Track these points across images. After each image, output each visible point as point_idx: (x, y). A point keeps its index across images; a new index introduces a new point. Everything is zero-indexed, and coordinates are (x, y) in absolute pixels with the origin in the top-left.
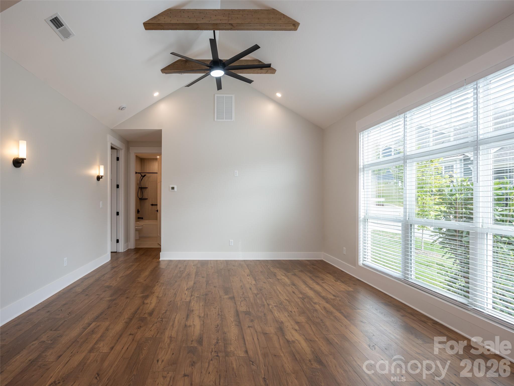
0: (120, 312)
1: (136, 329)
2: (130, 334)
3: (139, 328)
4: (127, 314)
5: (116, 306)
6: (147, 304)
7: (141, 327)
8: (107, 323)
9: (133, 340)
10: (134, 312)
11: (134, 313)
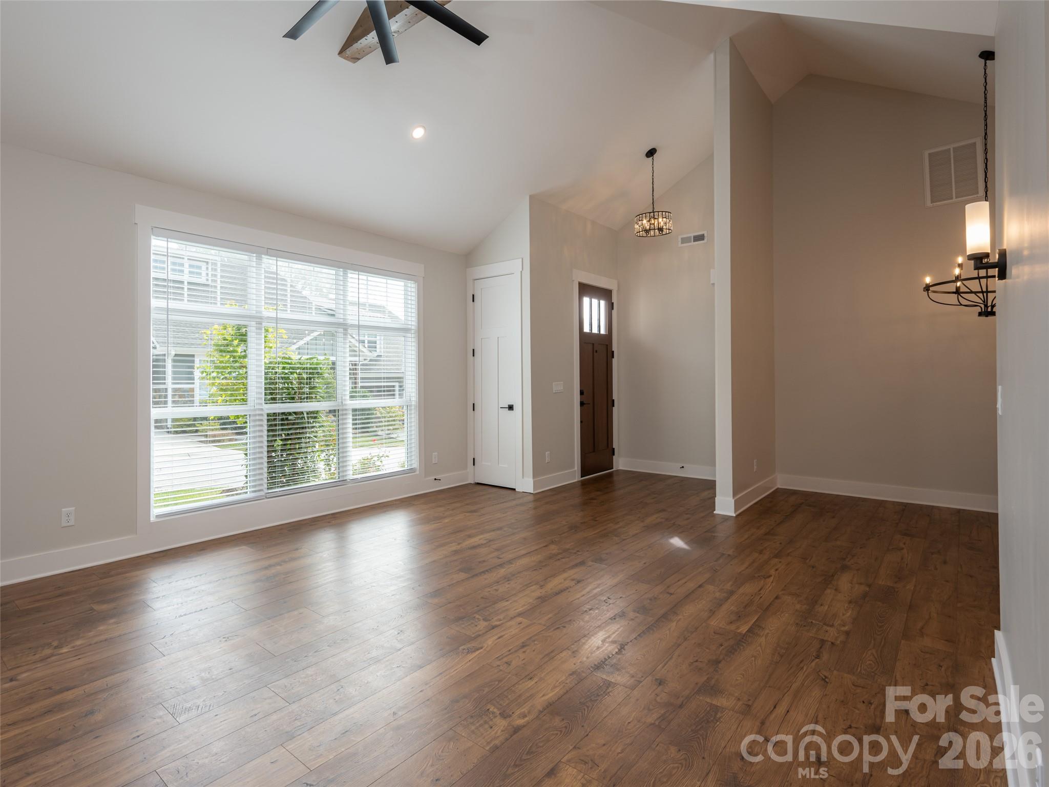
0: (685, 639)
1: (659, 599)
2: (671, 594)
3: (655, 598)
4: (670, 629)
5: (697, 661)
6: (614, 642)
7: (651, 600)
8: (714, 623)
9: (668, 587)
10: (653, 630)
11: (655, 629)
